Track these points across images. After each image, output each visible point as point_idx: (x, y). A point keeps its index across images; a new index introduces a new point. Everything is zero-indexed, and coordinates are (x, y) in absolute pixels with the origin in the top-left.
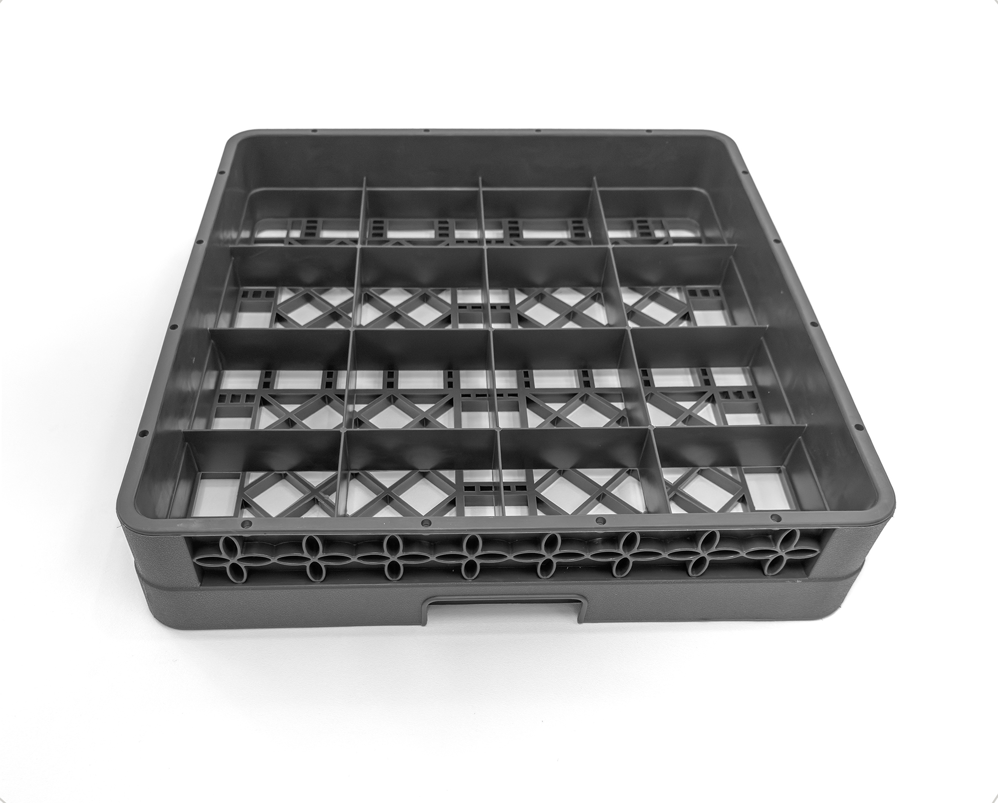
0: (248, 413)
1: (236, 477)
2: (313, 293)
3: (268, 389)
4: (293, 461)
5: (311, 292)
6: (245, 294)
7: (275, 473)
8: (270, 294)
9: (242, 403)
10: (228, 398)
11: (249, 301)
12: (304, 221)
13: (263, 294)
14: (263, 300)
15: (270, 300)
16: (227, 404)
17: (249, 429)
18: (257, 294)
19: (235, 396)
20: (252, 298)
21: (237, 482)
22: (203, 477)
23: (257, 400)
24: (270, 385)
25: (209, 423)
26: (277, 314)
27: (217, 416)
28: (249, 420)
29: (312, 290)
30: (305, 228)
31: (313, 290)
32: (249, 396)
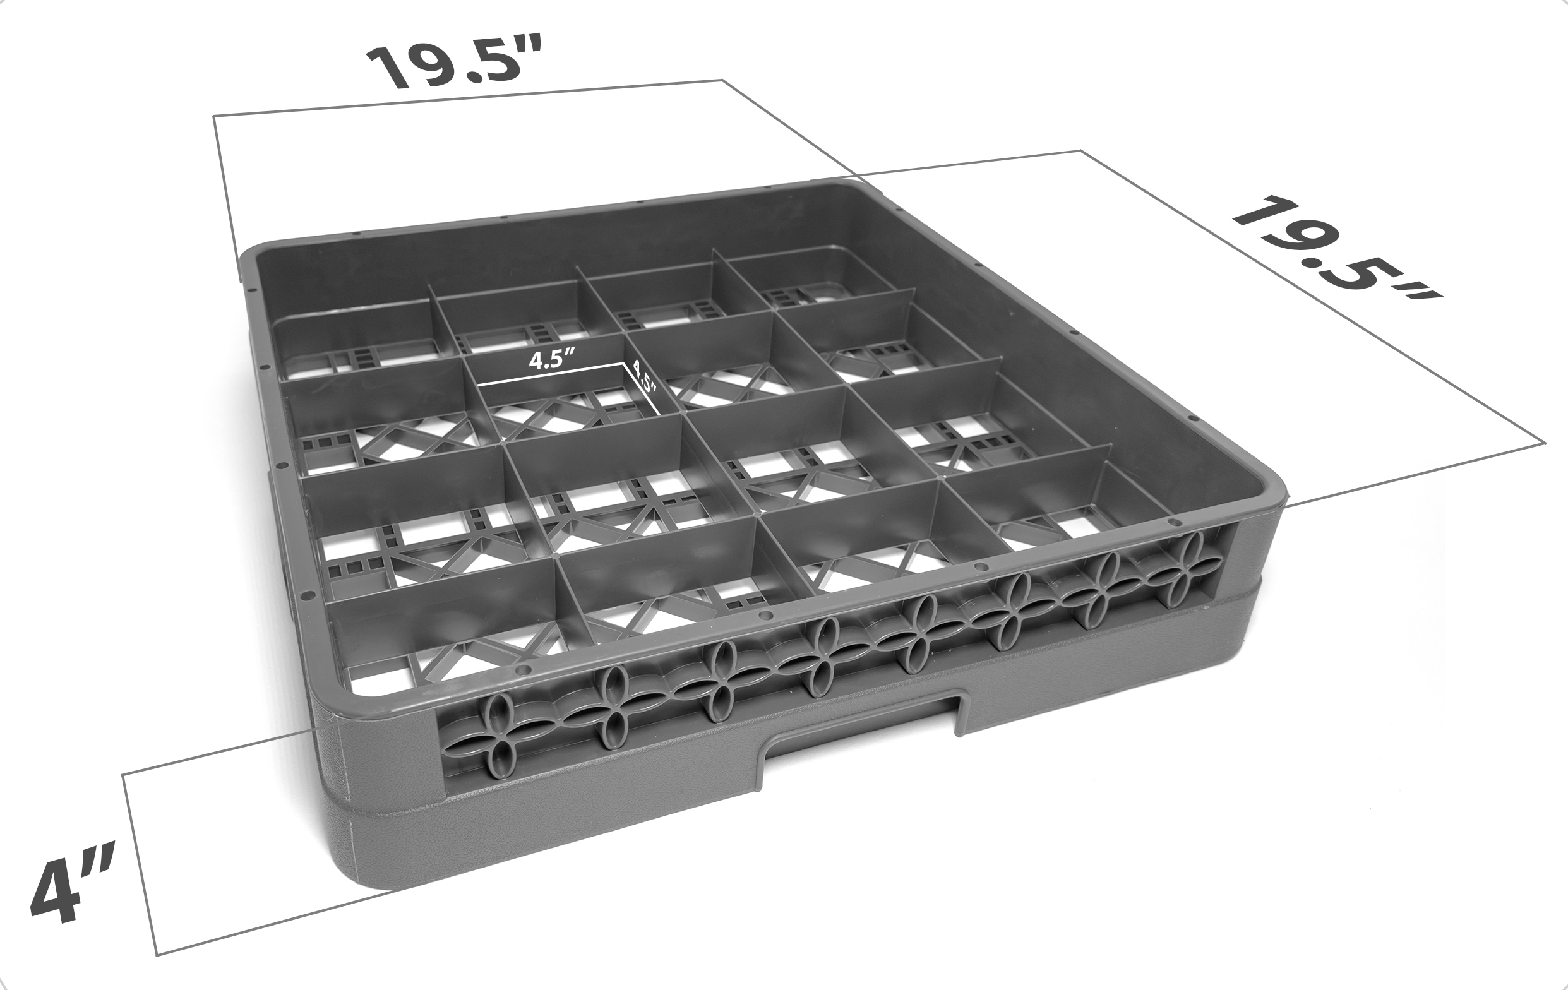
2: (403, 428)
3: (397, 547)
5: (400, 427)
6: (308, 445)
7: (457, 647)
8: (346, 439)
9: (367, 568)
10: (344, 570)
11: (319, 452)
12: (351, 352)
13: (335, 442)
14: (337, 448)
15: (347, 445)
16: (346, 577)
18: (326, 443)
19: (353, 564)
20: (320, 447)
22: (354, 677)
23: (388, 563)
24: (397, 542)
26: (365, 459)
29: (400, 425)
30: (355, 360)
31: (402, 424)
32: (375, 561)
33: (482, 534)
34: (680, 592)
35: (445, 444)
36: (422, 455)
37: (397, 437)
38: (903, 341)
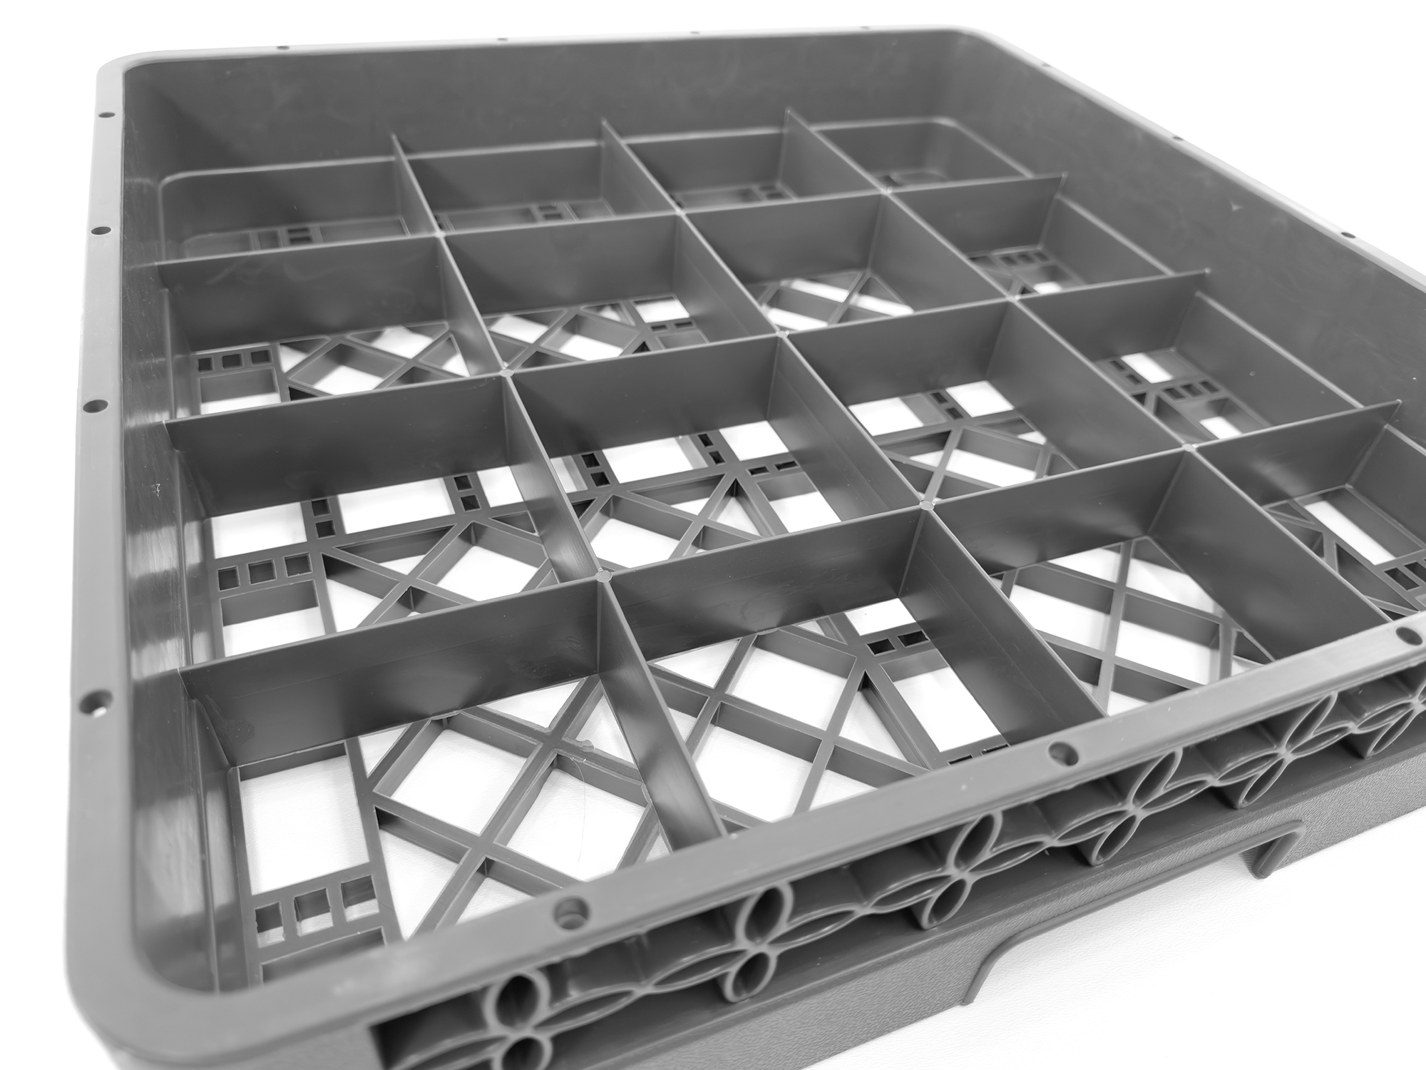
0: (307, 599)
1: (337, 753)
2: (353, 342)
3: (333, 536)
4: (467, 681)
5: (348, 340)
6: (205, 364)
7: (433, 721)
8: (262, 357)
9: (283, 579)
10: (243, 575)
11: (218, 374)
13: (246, 360)
14: (249, 369)
15: (264, 366)
16: (246, 588)
17: (324, 634)
18: (231, 361)
19: (261, 565)
20: (223, 369)
21: (342, 767)
22: (246, 776)
23: (317, 566)
24: (334, 527)
25: (216, 644)
26: (290, 389)
27: (227, 622)
28: (315, 613)
29: (348, 337)
31: (350, 337)
32: (296, 560)
33: (473, 517)
34: (793, 623)
35: (413, 372)
36: (380, 386)
37: (342, 356)
38: (1039, 248)
